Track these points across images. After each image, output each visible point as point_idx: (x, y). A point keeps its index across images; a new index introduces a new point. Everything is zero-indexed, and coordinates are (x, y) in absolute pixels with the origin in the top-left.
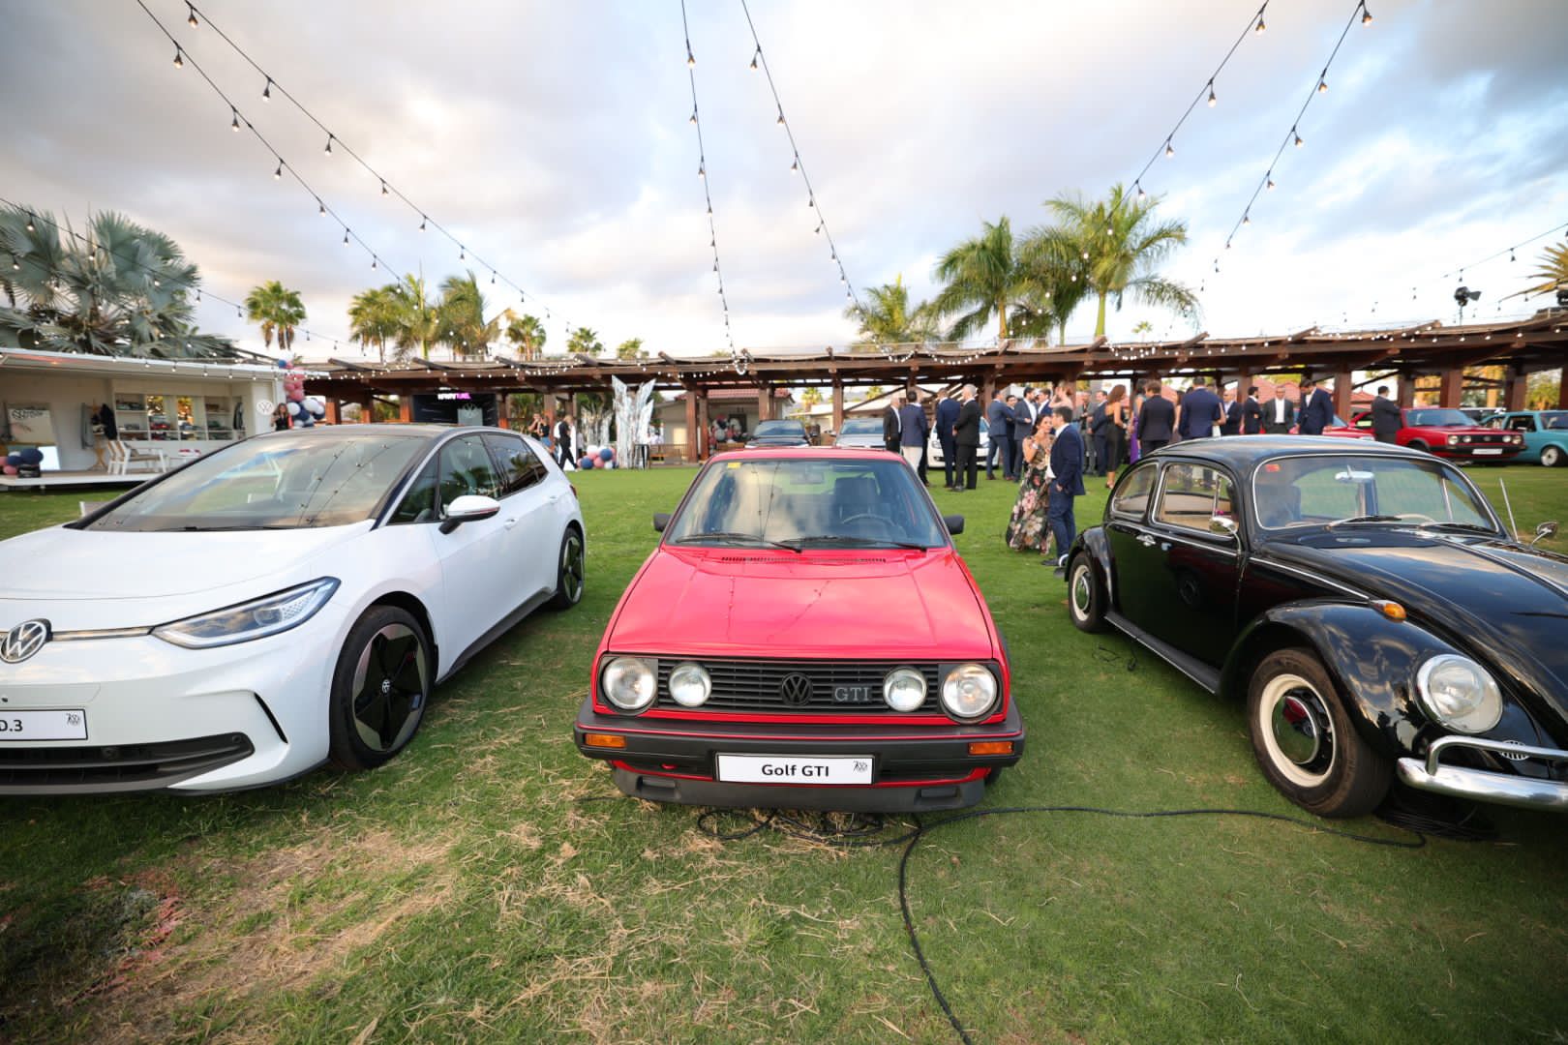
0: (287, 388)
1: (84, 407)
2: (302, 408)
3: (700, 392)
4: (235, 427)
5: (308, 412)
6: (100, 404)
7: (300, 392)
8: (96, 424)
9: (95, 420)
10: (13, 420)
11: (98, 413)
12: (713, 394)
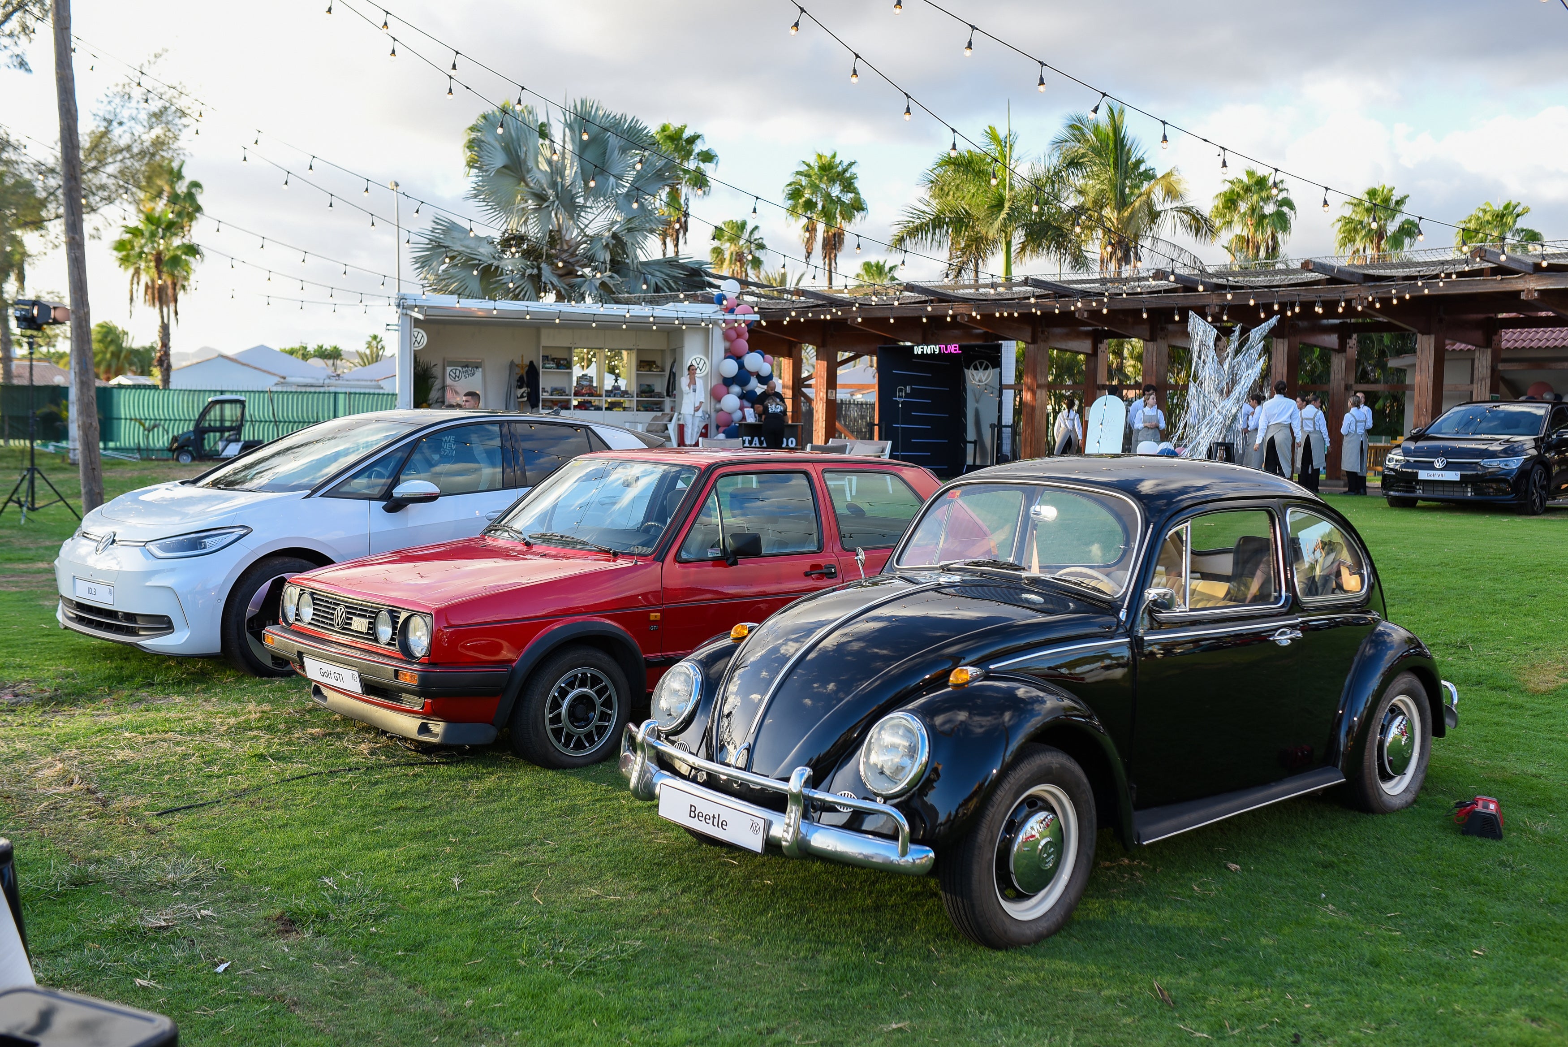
0: (726, 337)
1: (512, 365)
2: (741, 366)
3: (1478, 335)
4: (668, 395)
5: (751, 374)
6: (527, 362)
7: (743, 344)
8: (520, 387)
9: (521, 383)
10: (449, 381)
11: (524, 372)
12: (1510, 338)
